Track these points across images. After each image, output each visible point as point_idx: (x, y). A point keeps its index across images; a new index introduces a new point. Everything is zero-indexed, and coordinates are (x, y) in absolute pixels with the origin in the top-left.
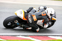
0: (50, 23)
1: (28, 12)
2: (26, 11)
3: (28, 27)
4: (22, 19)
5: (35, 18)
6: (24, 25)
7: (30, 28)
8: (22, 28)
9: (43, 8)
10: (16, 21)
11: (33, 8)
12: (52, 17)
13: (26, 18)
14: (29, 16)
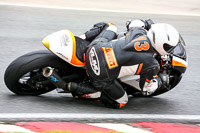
0: (166, 78)
1: (90, 38)
2: (83, 37)
3: (87, 89)
4: (69, 61)
5: (111, 59)
6: (75, 85)
7: (97, 95)
8: (70, 95)
9: (143, 24)
10: (48, 71)
11: (105, 26)
12: (171, 58)
13: (82, 61)
14: (92, 53)
